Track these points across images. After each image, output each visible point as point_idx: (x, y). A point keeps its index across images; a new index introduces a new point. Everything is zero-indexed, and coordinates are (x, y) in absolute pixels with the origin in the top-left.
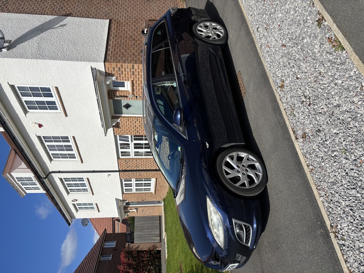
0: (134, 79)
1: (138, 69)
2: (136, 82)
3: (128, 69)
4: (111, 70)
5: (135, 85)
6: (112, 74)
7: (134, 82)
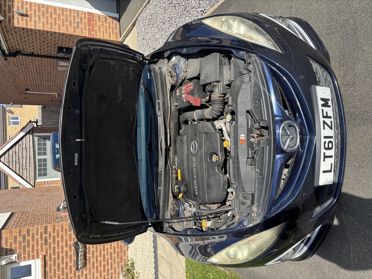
0: (46, 252)
1: (54, 232)
2: (50, 257)
3: (37, 235)
4: (11, 243)
5: (48, 263)
6: (11, 250)
7: (48, 258)
